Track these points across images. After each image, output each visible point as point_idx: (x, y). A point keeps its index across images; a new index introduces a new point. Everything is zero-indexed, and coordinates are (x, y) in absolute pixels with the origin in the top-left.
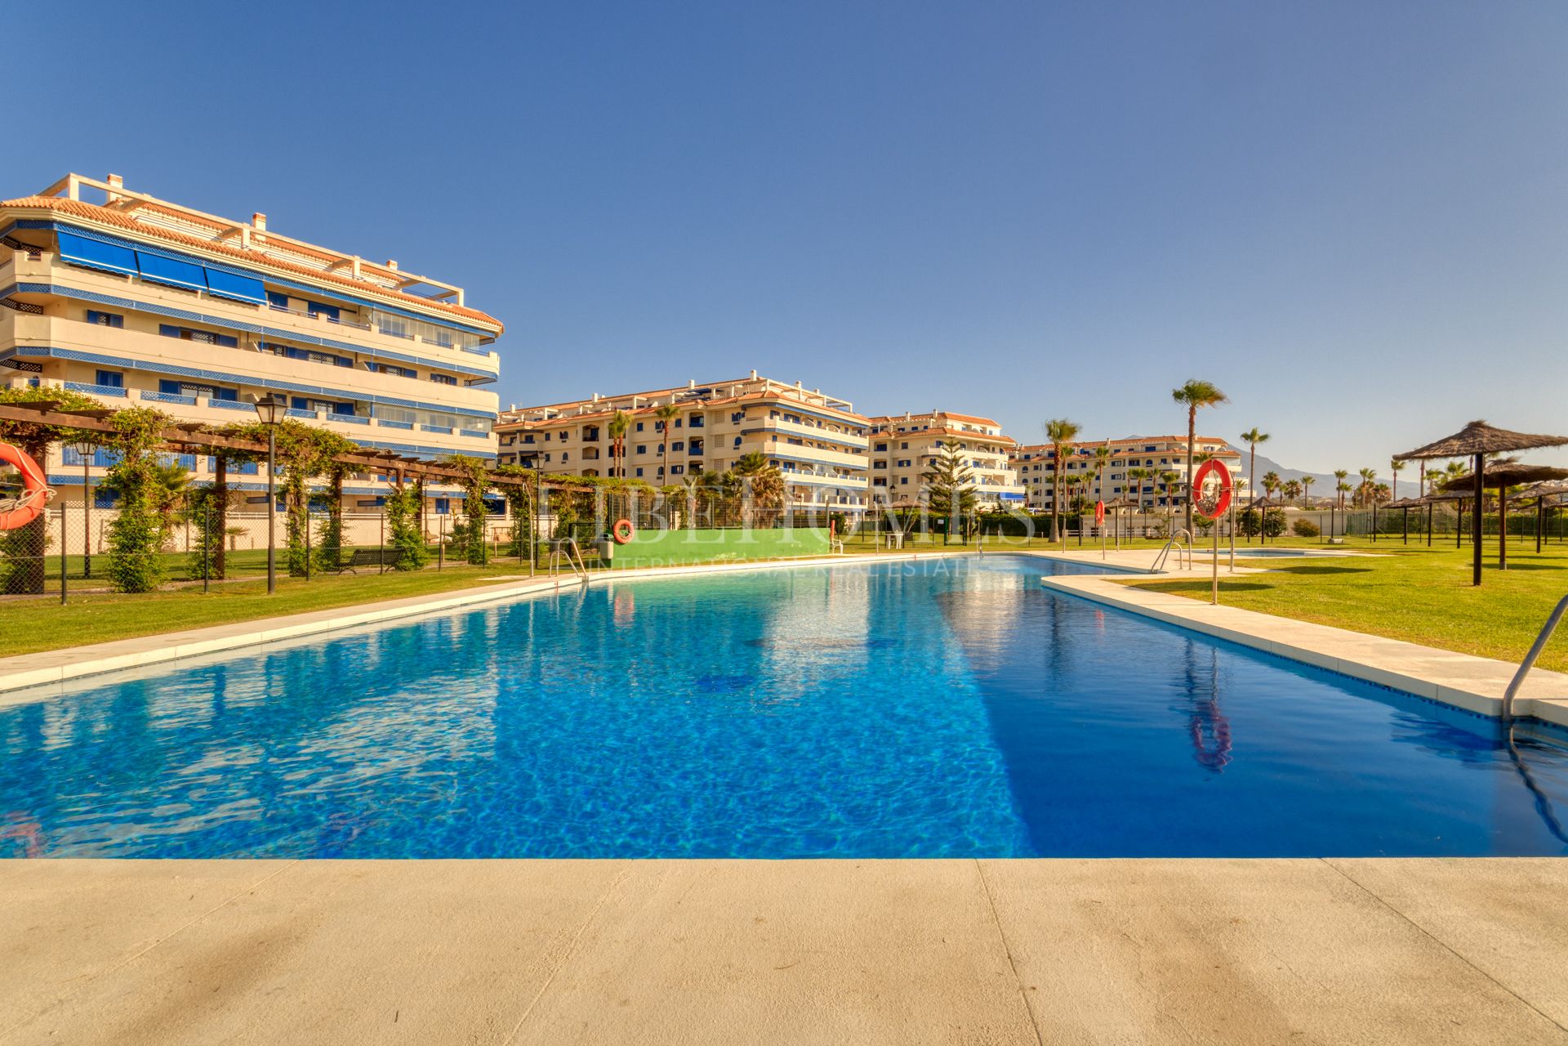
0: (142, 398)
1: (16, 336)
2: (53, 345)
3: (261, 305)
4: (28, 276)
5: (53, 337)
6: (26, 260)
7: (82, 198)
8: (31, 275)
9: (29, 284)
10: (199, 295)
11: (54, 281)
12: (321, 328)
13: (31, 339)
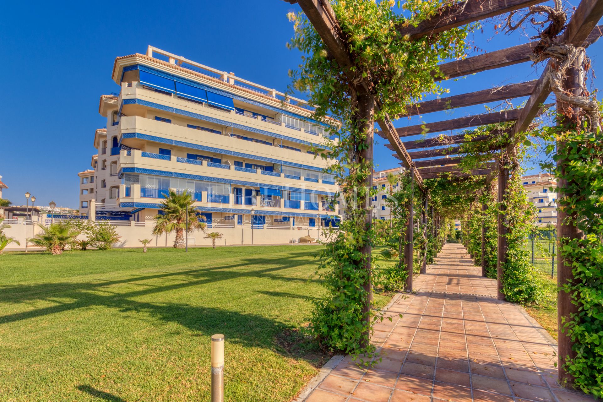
0: (177, 161)
1: (122, 128)
2: (137, 131)
3: (232, 111)
4: (127, 95)
5: (137, 127)
6: (126, 87)
7: (153, 56)
8: (128, 94)
9: (128, 100)
10: (204, 105)
11: (138, 97)
12: (258, 124)
13: (128, 129)
